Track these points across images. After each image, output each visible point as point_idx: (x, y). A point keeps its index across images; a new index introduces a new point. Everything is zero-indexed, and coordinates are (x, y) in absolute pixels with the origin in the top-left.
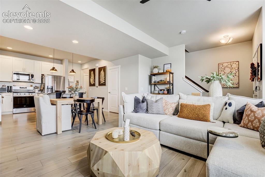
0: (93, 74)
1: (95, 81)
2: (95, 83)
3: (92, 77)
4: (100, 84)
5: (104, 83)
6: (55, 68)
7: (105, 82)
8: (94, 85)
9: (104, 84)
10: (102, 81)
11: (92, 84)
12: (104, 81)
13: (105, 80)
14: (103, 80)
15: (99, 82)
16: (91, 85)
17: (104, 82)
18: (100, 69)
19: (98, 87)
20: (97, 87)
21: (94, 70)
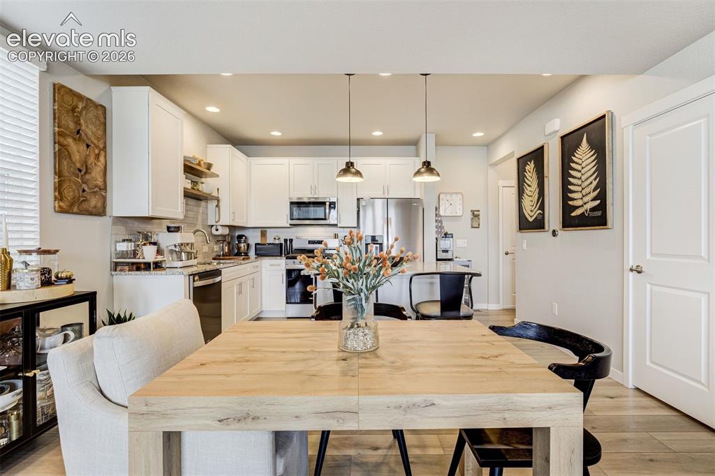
0: (535, 176)
1: (542, 207)
2: (543, 214)
3: (528, 190)
4: (571, 221)
5: (599, 213)
6: (352, 164)
7: (602, 207)
8: (539, 224)
9: (597, 218)
10: (584, 202)
11: (531, 220)
12: (594, 199)
13: (602, 196)
14: (585, 199)
15: (567, 208)
16: (526, 225)
17: (593, 209)
18: (569, 143)
19: (561, 233)
20: (554, 233)
21: (537, 156)
